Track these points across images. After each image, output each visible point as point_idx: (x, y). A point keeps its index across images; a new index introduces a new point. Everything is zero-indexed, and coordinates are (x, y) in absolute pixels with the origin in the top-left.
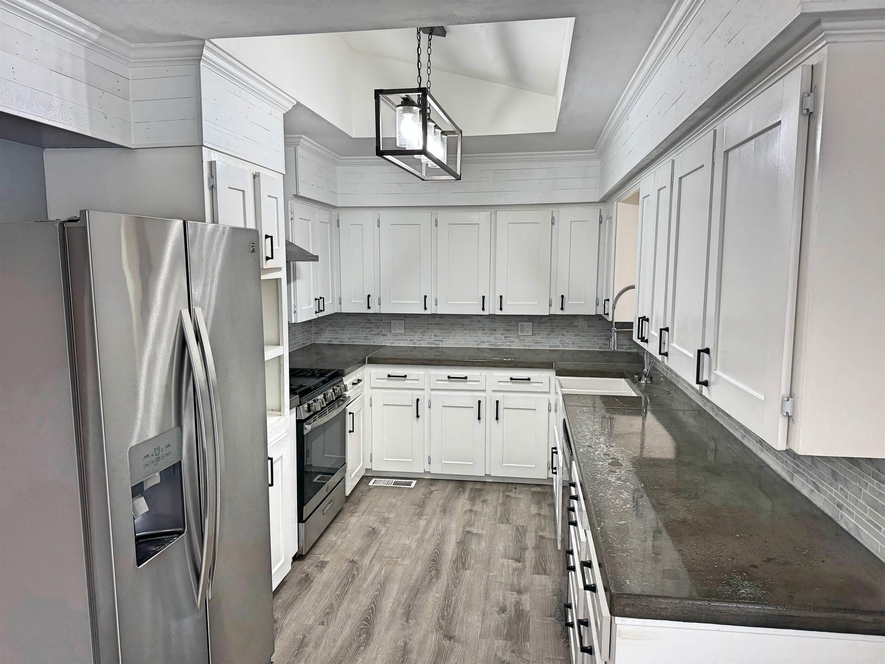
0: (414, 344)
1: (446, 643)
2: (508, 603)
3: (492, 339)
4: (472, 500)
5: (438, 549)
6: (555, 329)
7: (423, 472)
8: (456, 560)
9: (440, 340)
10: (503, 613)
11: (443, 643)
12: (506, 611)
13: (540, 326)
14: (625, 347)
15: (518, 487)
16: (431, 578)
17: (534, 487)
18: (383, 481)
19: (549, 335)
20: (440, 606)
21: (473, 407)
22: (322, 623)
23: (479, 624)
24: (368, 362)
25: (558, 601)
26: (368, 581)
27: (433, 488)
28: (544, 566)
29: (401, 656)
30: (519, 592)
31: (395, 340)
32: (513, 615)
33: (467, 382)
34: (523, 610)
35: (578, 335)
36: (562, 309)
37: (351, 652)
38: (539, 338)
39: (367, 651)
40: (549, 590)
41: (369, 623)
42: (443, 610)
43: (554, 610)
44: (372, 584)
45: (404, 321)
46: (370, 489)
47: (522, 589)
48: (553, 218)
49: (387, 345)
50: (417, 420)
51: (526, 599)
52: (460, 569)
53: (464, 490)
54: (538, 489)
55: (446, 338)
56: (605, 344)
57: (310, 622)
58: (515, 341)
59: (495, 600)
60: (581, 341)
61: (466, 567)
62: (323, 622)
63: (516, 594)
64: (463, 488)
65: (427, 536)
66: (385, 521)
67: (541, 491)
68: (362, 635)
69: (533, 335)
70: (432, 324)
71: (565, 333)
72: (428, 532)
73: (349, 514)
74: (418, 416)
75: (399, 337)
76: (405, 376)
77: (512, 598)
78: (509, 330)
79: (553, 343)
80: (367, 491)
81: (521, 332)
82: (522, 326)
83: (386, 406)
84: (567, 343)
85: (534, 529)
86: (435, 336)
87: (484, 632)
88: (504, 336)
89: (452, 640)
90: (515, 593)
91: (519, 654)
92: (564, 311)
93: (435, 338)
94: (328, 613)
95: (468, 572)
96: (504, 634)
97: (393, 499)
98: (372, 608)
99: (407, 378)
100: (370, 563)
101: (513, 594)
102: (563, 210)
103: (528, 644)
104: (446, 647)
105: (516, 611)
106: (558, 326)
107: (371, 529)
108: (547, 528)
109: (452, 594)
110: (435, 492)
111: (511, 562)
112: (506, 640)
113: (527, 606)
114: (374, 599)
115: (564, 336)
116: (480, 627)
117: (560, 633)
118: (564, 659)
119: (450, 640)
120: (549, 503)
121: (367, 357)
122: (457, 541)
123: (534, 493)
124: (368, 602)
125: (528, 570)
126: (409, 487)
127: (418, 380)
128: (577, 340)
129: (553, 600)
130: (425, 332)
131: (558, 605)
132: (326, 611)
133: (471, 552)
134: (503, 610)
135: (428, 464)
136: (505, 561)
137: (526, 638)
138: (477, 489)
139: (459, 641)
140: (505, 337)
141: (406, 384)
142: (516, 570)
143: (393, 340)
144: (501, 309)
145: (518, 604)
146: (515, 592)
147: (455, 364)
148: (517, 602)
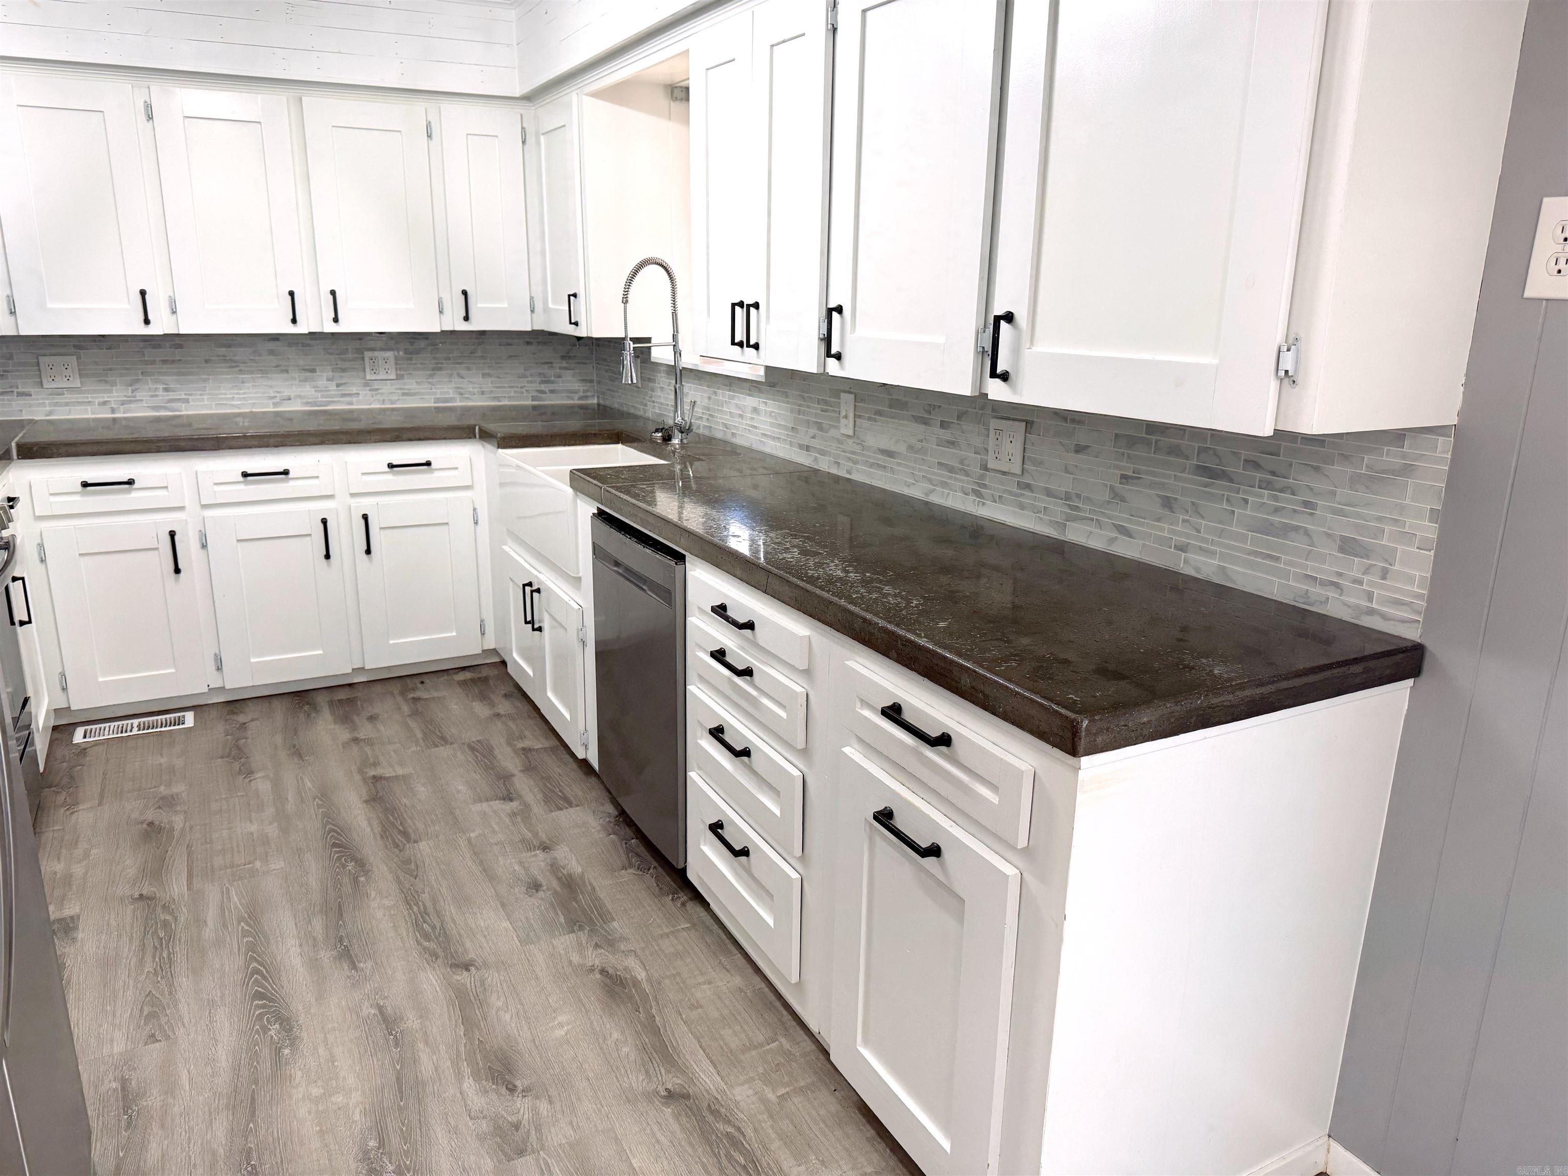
0: (113, 411)
1: (462, 977)
2: (535, 872)
3: (308, 390)
4: (345, 720)
5: (331, 823)
6: (442, 364)
7: (207, 691)
8: (383, 831)
9: (179, 399)
10: (537, 891)
11: (457, 981)
12: (541, 885)
13: (411, 359)
14: (576, 396)
15: (426, 679)
16: (352, 877)
17: (456, 673)
18: (107, 729)
19: (431, 376)
20: (405, 919)
21: (310, 535)
22: (152, 1038)
23: (506, 924)
24: (18, 455)
25: (622, 840)
26: (210, 923)
27: (241, 718)
28: (560, 794)
29: (386, 1032)
30: (545, 848)
31: (56, 404)
32: (558, 889)
33: (288, 482)
34: (570, 875)
35: (489, 375)
36: (466, 318)
37: (266, 1068)
38: (411, 384)
39: (302, 1051)
40: (594, 828)
41: (271, 1000)
42: (417, 926)
43: (624, 857)
44: (225, 926)
45: (75, 357)
46: (83, 751)
47: (545, 840)
48: (429, 125)
49: (35, 418)
50: (177, 580)
51: (562, 853)
52: (404, 845)
53: (315, 707)
54: (467, 675)
55: (196, 395)
56: (542, 390)
57: (119, 1048)
58: (360, 392)
59: (507, 875)
60: (497, 387)
61: (413, 836)
62: (153, 1036)
63: (540, 853)
64: (308, 704)
65: (290, 807)
66: (168, 802)
67: (475, 678)
68: (269, 1026)
69: (399, 377)
70: (153, 363)
71: (463, 372)
72: (287, 799)
73: (62, 810)
74: (177, 571)
75: (68, 397)
76: (130, 482)
77: (538, 863)
78: (344, 370)
79: (441, 393)
80: (77, 755)
81: (373, 372)
82: (373, 360)
83: (86, 558)
84: (470, 393)
85: (503, 741)
86: (166, 390)
87: (523, 934)
88: (335, 383)
89: (472, 969)
90: (538, 852)
91: (611, 946)
92: (470, 323)
93: (168, 395)
94: (152, 1016)
95: (423, 845)
96: (561, 924)
97: (159, 757)
98: (257, 972)
99: (136, 486)
100: (189, 889)
101: (536, 855)
102: (450, 109)
103: (615, 924)
104: (468, 985)
105: (559, 879)
106: (449, 359)
107: (145, 826)
108: (527, 733)
109: (417, 892)
110: (252, 725)
111: (497, 805)
112: (573, 931)
113: (575, 867)
114: (250, 953)
115: (462, 378)
116: (511, 928)
117: (657, 889)
118: (689, 925)
119: (468, 970)
120: (503, 692)
121: (13, 445)
122: (364, 799)
123: (463, 683)
124: (240, 961)
125: (538, 809)
126: (181, 726)
127: (166, 487)
128: (488, 384)
129: (613, 842)
130: (137, 381)
131: (626, 847)
132: (145, 1013)
133: (405, 811)
134: (535, 886)
135: (216, 672)
136: (485, 806)
137: (606, 916)
138: (342, 700)
139: (486, 965)
140: (338, 385)
141: (132, 499)
142: (513, 815)
143: (50, 405)
144: (336, 320)
145: (554, 867)
146: (538, 850)
147: (256, 443)
148: (552, 865)
